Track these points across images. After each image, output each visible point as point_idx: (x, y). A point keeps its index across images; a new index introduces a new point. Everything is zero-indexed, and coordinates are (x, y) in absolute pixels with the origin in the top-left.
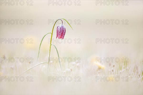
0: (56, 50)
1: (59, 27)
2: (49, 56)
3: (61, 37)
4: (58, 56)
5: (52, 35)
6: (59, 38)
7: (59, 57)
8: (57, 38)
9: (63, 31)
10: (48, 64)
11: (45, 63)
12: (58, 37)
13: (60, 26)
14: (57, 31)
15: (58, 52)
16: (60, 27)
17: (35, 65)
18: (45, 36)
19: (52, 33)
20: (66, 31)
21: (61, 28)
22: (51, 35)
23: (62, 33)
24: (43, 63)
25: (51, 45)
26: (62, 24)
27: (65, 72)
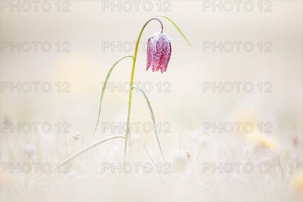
0: (146, 103)
1: (152, 41)
2: (129, 119)
3: (158, 68)
4: (153, 118)
5: (135, 61)
6: (153, 70)
7: (154, 121)
8: (147, 69)
9: (165, 50)
10: (126, 141)
11: (116, 137)
12: (150, 68)
13: (157, 35)
14: (149, 51)
15: (151, 108)
16: (157, 39)
17: (91, 145)
18: (114, 65)
19: (136, 55)
20: (172, 50)
21: (158, 43)
22: (132, 61)
23: (162, 57)
24: (112, 138)
25: (132, 88)
26: (162, 32)
27: (172, 163)
